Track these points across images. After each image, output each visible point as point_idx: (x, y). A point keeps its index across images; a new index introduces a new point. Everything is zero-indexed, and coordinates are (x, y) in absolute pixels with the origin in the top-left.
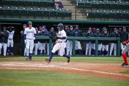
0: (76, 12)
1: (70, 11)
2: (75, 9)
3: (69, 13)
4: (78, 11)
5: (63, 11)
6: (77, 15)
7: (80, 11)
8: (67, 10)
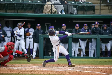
0: (100, 5)
1: (94, 4)
2: (99, 1)
3: (92, 7)
4: (103, 4)
5: (85, 4)
6: (101, 9)
7: (105, 4)
8: (90, 3)
